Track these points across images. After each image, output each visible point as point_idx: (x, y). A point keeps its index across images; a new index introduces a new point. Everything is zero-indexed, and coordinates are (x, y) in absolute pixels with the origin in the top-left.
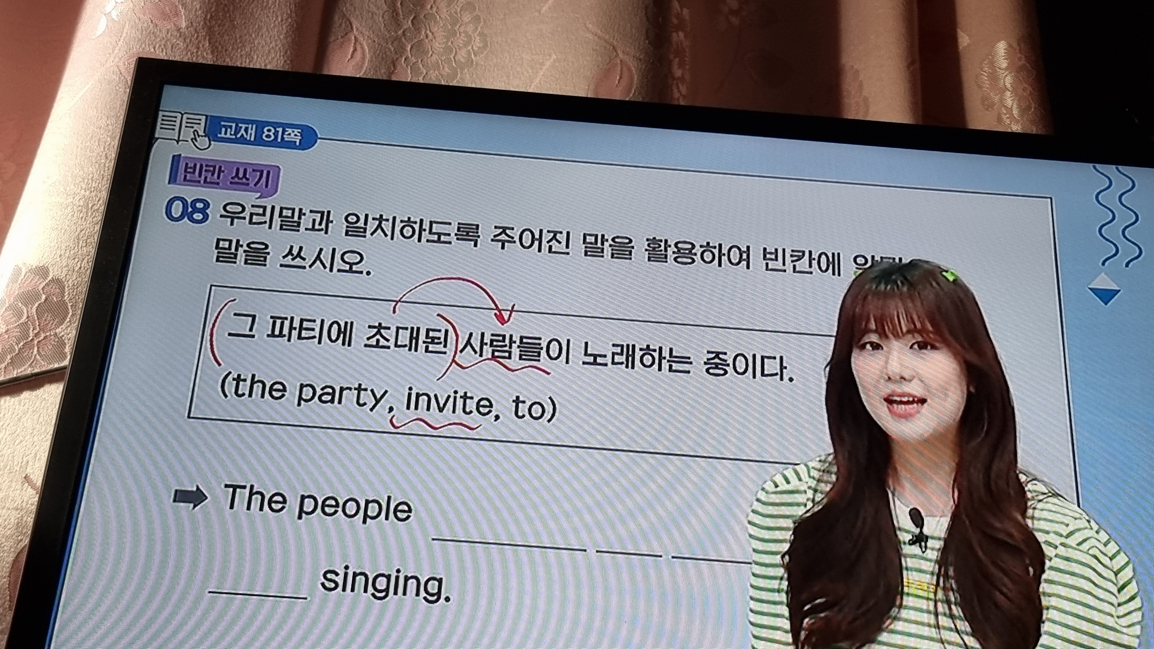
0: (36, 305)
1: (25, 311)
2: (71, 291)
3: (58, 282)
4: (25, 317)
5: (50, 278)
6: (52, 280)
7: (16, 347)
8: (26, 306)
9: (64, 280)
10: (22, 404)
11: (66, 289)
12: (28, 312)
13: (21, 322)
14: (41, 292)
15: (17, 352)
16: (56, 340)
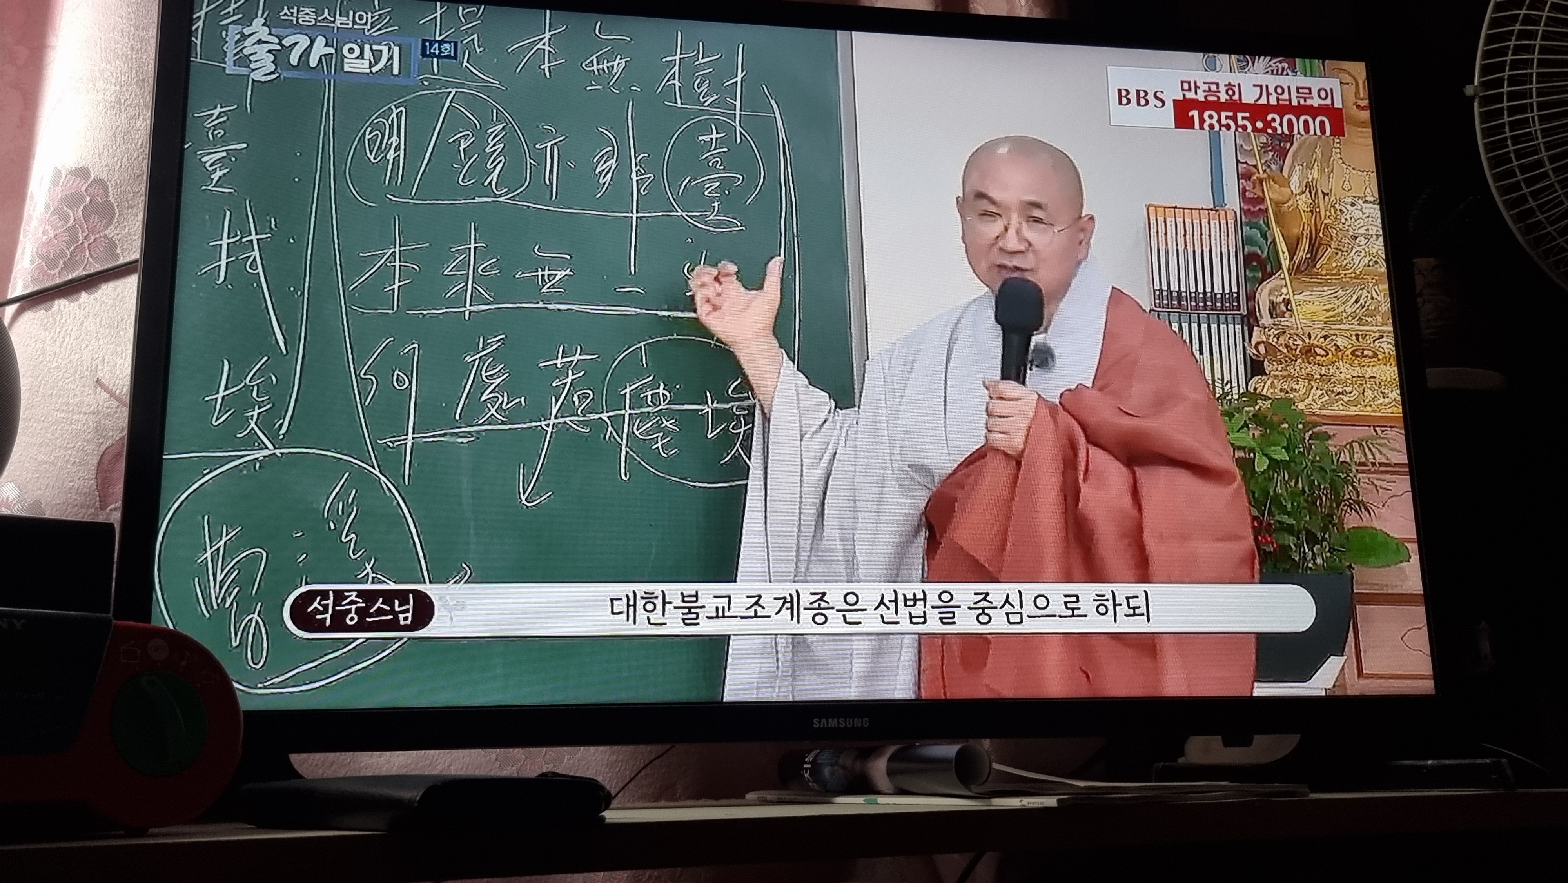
0: (82, 207)
1: (71, 215)
2: (115, 191)
3: (100, 182)
4: (72, 221)
5: (91, 179)
6: (94, 181)
7: (67, 251)
8: (72, 210)
9: (106, 179)
10: (82, 309)
11: (110, 189)
12: (74, 215)
13: (68, 225)
14: (85, 193)
15: (69, 257)
16: (107, 241)
